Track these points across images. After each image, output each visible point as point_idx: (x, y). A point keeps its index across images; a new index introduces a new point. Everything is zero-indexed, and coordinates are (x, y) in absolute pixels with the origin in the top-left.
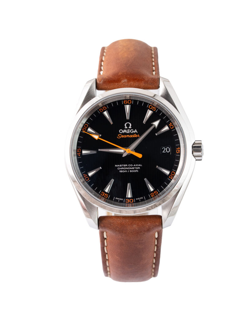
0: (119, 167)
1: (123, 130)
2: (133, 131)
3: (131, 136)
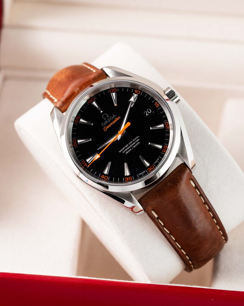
0: (123, 151)
1: (105, 122)
2: (113, 118)
3: (114, 122)
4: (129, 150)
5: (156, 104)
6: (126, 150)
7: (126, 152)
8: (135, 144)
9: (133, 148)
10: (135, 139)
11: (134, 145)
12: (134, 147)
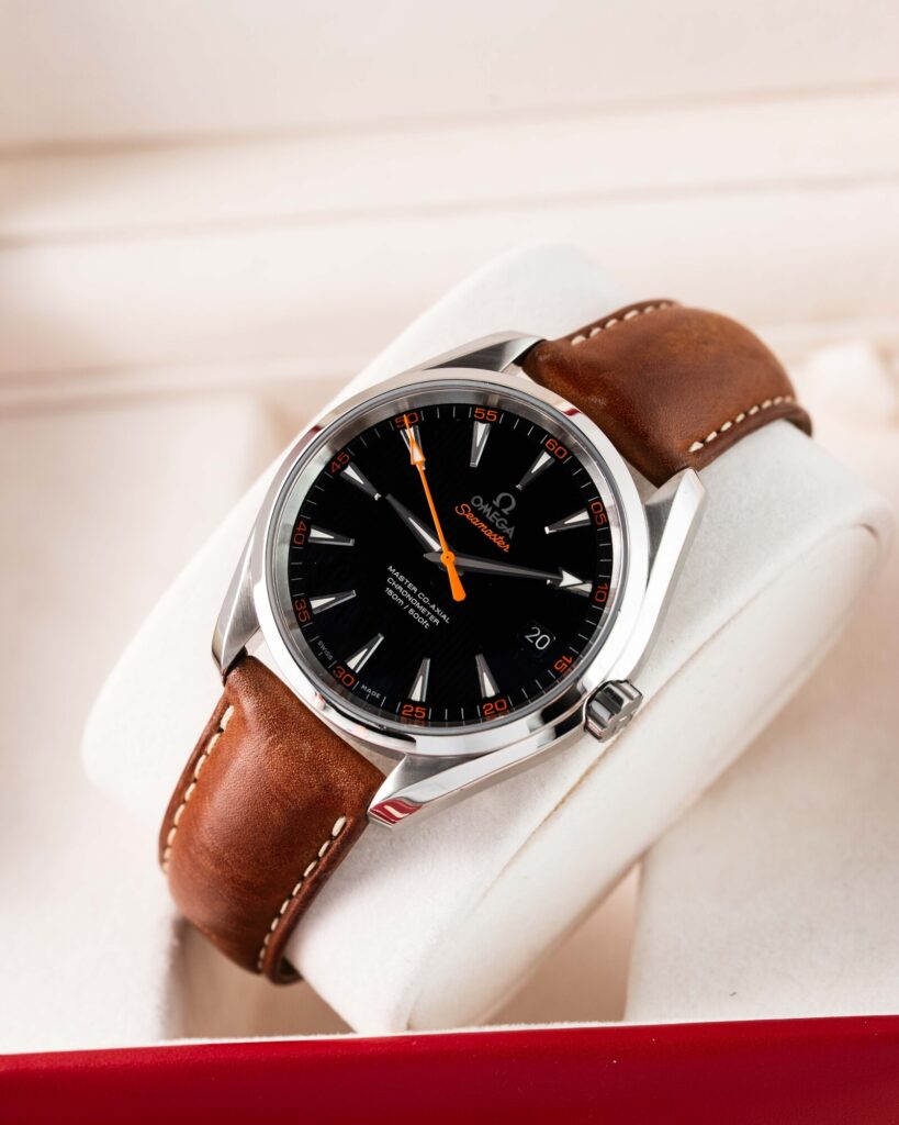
0: (394, 577)
1: (484, 504)
2: (503, 527)
3: (489, 534)
4: (400, 596)
5: (565, 661)
6: (400, 587)
7: (393, 588)
8: (421, 615)
9: (408, 609)
10: (438, 611)
11: (417, 610)
12: (411, 611)
